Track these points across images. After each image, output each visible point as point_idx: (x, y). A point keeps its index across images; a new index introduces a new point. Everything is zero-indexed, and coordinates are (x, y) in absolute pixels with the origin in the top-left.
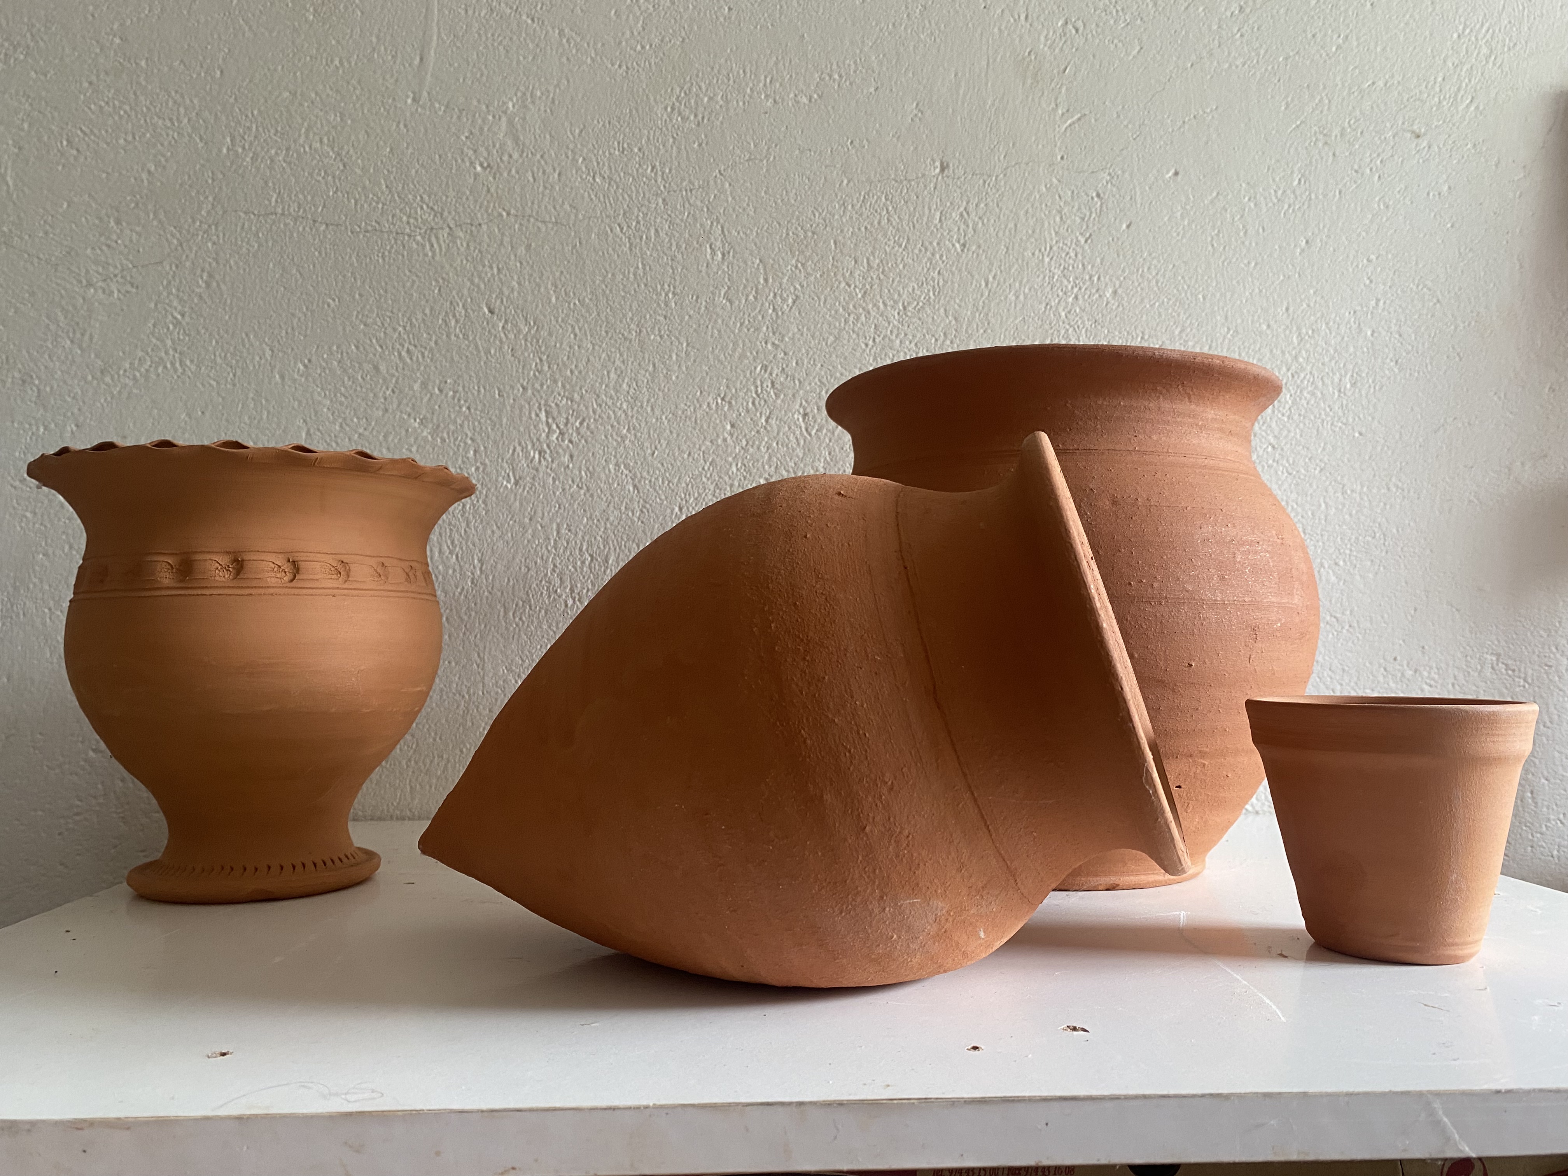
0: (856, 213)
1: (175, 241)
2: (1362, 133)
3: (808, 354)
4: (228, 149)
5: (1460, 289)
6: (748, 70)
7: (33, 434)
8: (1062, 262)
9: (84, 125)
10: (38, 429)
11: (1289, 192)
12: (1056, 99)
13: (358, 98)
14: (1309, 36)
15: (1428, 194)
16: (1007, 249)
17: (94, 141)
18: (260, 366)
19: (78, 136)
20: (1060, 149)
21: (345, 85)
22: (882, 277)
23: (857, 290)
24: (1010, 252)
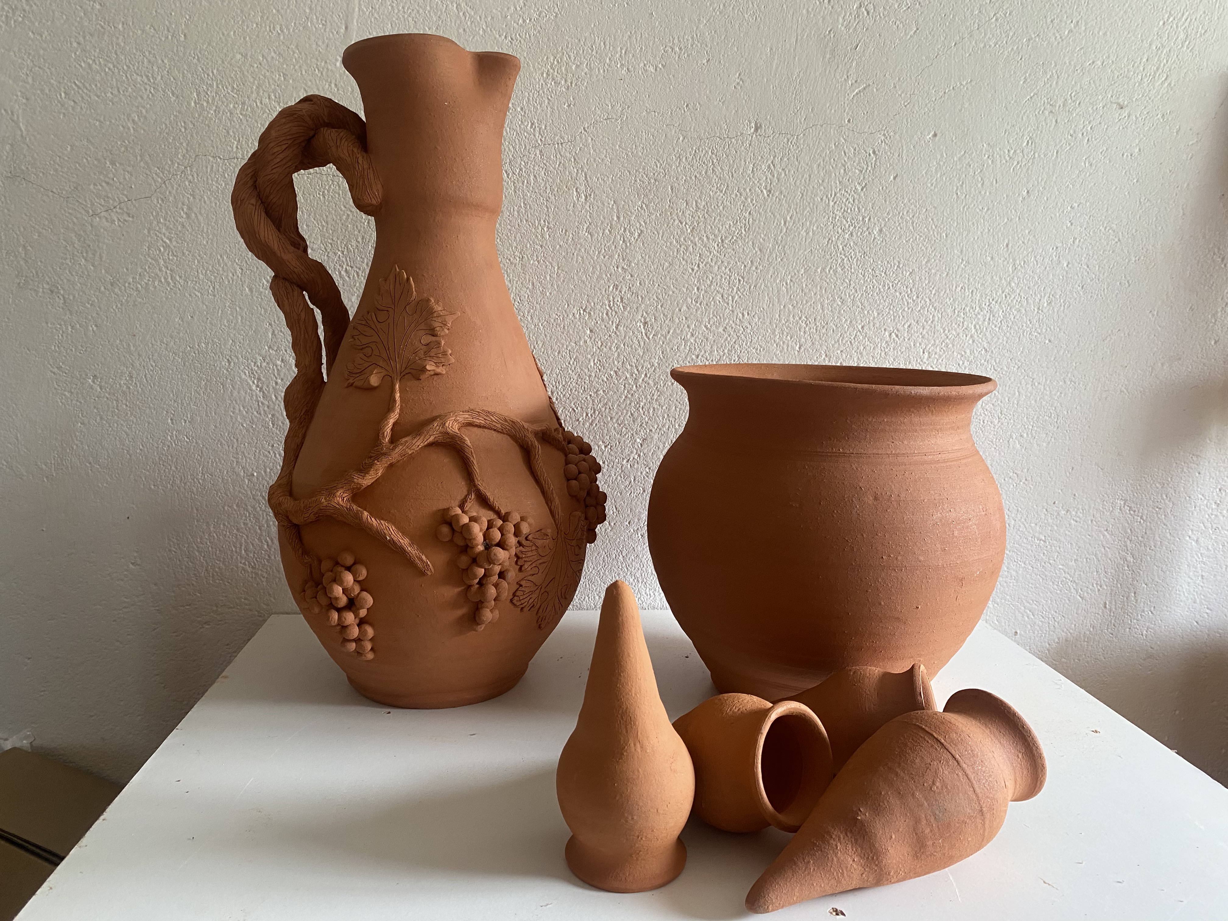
0: (689, 164)
1: (160, 180)
2: (1079, 103)
3: (648, 277)
4: (195, 102)
5: (1136, 231)
6: (607, 43)
7: (63, 332)
8: (843, 206)
9: (77, 80)
10: (67, 329)
11: (1018, 151)
12: (848, 72)
13: (297, 62)
14: (1049, 20)
15: (1123, 155)
16: (802, 195)
17: (87, 94)
18: (233, 281)
19: (74, 89)
20: (848, 114)
21: (285, 48)
22: (706, 216)
23: (688, 227)
24: (805, 197)
